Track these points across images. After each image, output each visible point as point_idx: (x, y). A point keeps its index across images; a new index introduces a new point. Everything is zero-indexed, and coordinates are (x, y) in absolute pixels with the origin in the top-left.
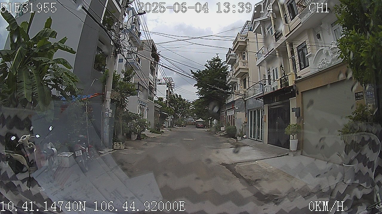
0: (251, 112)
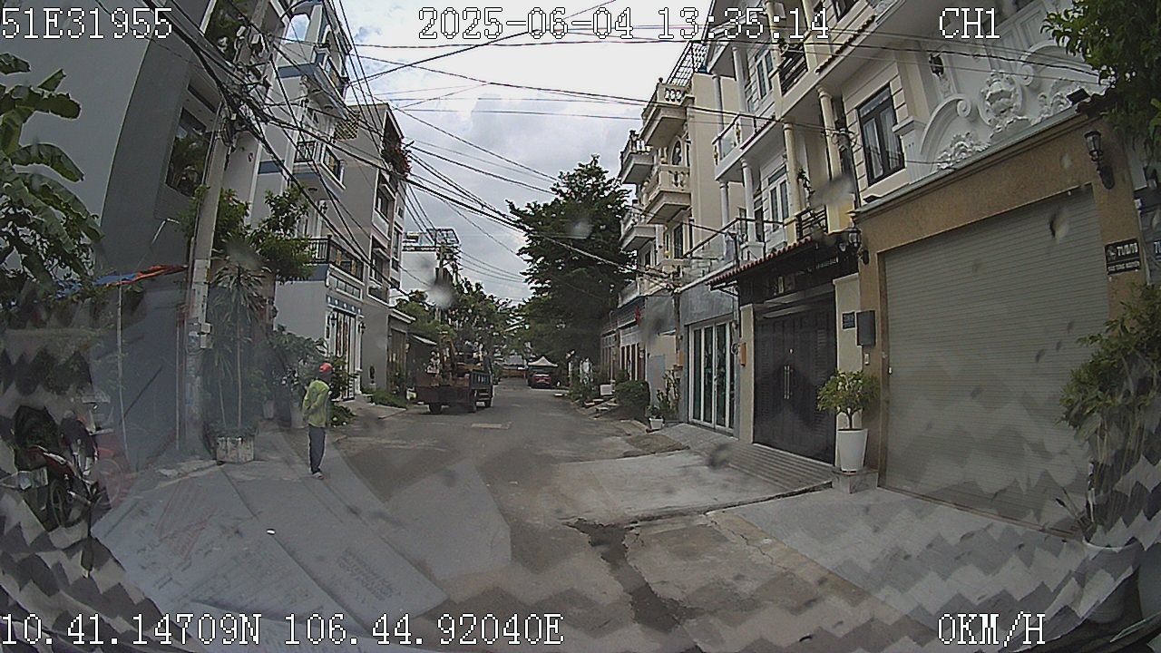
0: (698, 334)
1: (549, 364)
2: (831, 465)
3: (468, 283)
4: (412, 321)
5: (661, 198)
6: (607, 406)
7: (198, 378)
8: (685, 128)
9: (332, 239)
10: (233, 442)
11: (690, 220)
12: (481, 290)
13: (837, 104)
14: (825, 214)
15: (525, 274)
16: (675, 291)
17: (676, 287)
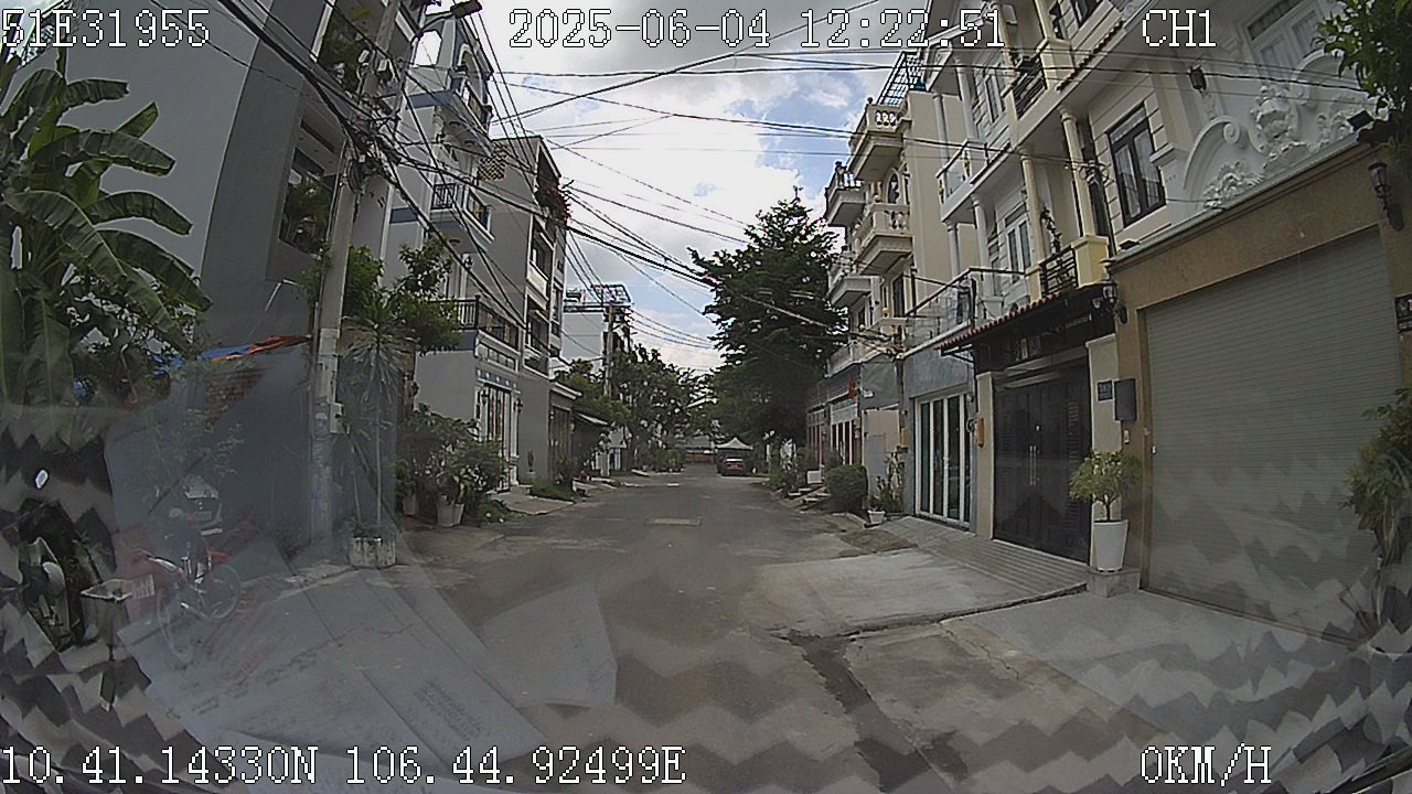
0: (925, 408)
1: (743, 446)
2: (1085, 565)
3: (642, 350)
4: (577, 397)
5: (876, 244)
6: (817, 496)
7: (328, 468)
8: (902, 158)
9: (480, 300)
10: (370, 543)
11: (912, 270)
12: (659, 358)
13: (1083, 127)
14: (1074, 262)
15: (713, 339)
16: (898, 357)
17: (898, 352)
